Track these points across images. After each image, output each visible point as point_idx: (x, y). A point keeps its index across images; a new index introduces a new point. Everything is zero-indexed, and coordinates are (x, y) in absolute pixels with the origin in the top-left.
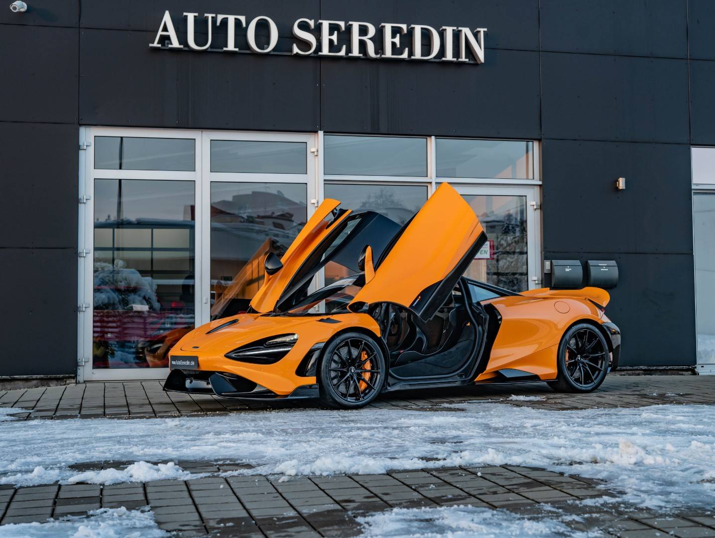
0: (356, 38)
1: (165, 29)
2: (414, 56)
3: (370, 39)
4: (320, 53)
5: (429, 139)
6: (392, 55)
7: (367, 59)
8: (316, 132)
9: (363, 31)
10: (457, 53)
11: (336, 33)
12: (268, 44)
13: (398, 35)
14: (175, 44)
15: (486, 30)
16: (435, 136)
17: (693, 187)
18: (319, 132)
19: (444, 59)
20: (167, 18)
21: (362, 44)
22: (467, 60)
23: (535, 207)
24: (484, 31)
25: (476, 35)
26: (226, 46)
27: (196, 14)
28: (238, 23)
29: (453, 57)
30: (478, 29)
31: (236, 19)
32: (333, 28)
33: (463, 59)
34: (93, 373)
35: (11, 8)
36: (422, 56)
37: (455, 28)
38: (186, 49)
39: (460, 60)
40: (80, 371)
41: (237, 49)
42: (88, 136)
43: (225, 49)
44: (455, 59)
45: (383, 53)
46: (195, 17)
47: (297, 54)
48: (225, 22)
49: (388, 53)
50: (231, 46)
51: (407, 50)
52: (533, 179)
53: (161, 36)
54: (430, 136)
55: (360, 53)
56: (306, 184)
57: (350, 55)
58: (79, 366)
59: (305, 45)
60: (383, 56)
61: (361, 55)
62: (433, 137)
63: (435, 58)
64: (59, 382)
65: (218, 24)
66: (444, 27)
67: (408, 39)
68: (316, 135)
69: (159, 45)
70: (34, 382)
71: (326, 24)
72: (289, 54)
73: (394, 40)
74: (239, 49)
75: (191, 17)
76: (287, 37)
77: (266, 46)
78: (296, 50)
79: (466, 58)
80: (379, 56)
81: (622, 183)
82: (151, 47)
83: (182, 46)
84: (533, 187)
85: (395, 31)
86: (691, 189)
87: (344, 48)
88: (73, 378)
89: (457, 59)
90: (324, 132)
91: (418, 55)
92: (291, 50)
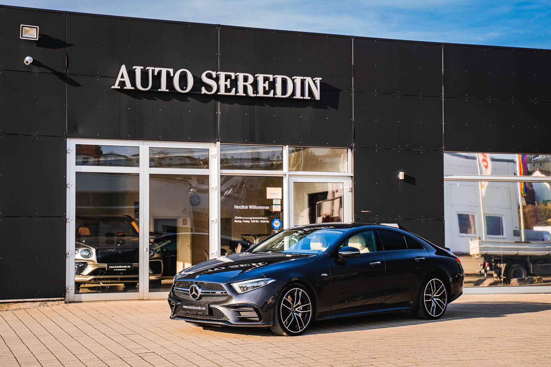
0: (241, 84)
1: (122, 77)
2: (277, 95)
3: (250, 84)
4: (219, 93)
5: (284, 147)
6: (264, 94)
7: (247, 97)
8: (216, 143)
9: (246, 79)
10: (303, 94)
11: (229, 80)
12: (186, 86)
13: (267, 82)
14: (128, 86)
15: (321, 79)
16: (288, 145)
17: (445, 177)
18: (217, 142)
19: (294, 97)
20: (123, 69)
21: (245, 88)
22: (309, 98)
23: (349, 190)
24: (320, 80)
25: (314, 82)
26: (160, 88)
27: (142, 68)
28: (168, 73)
29: (301, 96)
30: (316, 78)
31: (167, 71)
32: (227, 77)
33: (307, 97)
34: (75, 297)
35: (25, 62)
36: (282, 95)
37: (302, 78)
38: (136, 89)
39: (305, 98)
40: (67, 295)
41: (168, 90)
42: (72, 144)
43: (159, 90)
44: (302, 98)
45: (257, 93)
46: (141, 69)
47: (205, 94)
48: (160, 73)
49: (261, 94)
50: (164, 88)
51: (272, 91)
52: (348, 172)
53: (120, 81)
54: (286, 145)
55: (243, 93)
56: (209, 175)
57: (237, 94)
58: (67, 292)
59: (209, 88)
60: (258, 95)
61: (245, 95)
62: (287, 146)
63: (290, 96)
64: (54, 302)
65: (156, 74)
66: (295, 77)
67: (272, 85)
68: (215, 144)
69: (119, 87)
70: (39, 303)
71: (222, 75)
72: (200, 93)
73: (265, 85)
74: (169, 91)
75: (138, 70)
76: (199, 82)
77: (185, 88)
78: (204, 91)
79: (309, 96)
80: (255, 95)
81: (401, 176)
82: (113, 88)
83: (133, 88)
84: (348, 177)
85: (266, 79)
86: (444, 179)
87: (234, 89)
88: (63, 300)
89: (303, 97)
90: (220, 143)
91: (279, 95)
92: (201, 91)
